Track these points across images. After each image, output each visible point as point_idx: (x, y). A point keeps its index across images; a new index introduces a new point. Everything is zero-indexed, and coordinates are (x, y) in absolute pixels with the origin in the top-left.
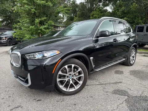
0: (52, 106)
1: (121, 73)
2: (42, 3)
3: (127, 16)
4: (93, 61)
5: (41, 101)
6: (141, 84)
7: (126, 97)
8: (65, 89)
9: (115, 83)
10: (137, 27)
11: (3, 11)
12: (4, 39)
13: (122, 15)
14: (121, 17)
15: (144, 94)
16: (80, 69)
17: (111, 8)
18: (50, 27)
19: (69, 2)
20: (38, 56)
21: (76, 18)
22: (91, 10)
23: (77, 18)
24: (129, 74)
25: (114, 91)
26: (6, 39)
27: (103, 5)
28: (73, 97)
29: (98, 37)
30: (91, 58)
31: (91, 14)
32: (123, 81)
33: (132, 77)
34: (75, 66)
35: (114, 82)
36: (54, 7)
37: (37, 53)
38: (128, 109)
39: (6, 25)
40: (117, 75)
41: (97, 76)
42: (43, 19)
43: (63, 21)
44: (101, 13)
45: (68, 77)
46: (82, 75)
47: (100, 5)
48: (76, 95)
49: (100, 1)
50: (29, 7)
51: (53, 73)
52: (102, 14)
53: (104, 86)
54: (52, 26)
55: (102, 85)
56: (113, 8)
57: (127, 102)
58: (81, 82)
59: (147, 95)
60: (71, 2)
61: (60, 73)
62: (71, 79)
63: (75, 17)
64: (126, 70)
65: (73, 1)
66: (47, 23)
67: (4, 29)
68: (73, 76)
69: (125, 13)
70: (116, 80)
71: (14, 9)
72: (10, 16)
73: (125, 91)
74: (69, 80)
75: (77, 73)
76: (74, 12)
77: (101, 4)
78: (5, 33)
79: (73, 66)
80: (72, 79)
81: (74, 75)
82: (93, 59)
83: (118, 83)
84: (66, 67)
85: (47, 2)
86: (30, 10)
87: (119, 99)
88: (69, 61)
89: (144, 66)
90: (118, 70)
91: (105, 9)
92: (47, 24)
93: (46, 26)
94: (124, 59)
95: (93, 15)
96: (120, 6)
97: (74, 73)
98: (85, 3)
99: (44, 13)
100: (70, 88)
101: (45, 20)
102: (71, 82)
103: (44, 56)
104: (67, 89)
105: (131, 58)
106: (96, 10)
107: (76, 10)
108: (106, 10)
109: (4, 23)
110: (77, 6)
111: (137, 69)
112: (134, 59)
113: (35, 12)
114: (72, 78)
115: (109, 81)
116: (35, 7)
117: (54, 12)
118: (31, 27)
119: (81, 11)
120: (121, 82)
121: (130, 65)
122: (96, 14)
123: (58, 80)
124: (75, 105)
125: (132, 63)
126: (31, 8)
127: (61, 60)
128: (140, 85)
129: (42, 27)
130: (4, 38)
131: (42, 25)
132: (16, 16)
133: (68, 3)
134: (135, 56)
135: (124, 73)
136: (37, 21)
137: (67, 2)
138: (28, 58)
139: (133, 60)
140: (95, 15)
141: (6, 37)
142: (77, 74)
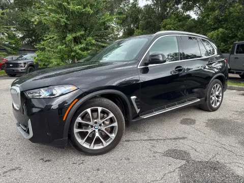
0: (63, 171)
1: (191, 123)
2: (77, 9)
3: (224, 26)
4: (136, 102)
5: (50, 162)
6: (217, 142)
7: (184, 162)
8: (86, 146)
9: (174, 139)
10: (236, 45)
11: (24, 23)
12: (22, 67)
13: (214, 24)
14: (212, 27)
15: (216, 159)
16: (111, 115)
17: (196, 13)
18: (90, 47)
19: (127, 5)
20: (44, 93)
21: (137, 31)
22: (162, 17)
23: (140, 30)
24: (204, 124)
25: (167, 151)
26: (25, 66)
27: (183, 8)
28: (99, 158)
29: (146, 64)
30: (133, 97)
31: (163, 24)
32: (190, 136)
33: (208, 130)
34: (104, 110)
35: (174, 136)
36: (97, 14)
37: (42, 90)
38: (179, 180)
39: (28, 44)
40: (184, 126)
41: (148, 127)
42: (78, 34)
43: (119, 36)
44: (180, 21)
45: (92, 126)
46: (115, 124)
47: (178, 8)
48: (104, 155)
49: (178, 2)
50: (57, 16)
51: (64, 119)
52: (181, 23)
53: (155, 142)
54: (93, 45)
55: (151, 142)
56: (199, 12)
57: (181, 170)
58: (113, 136)
59: (220, 161)
60: (130, 5)
61: (79, 120)
62: (97, 130)
63: (135, 29)
64: (202, 117)
65: (133, 4)
66: (85, 40)
67: (24, 50)
68: (100, 125)
69: (221, 21)
70: (178, 134)
71: (35, 20)
72: (34, 30)
73: (185, 152)
74: (94, 131)
75: (106, 120)
76: (136, 20)
77: (180, 6)
78: (25, 57)
79: (100, 109)
80: (99, 130)
81: (102, 124)
82: (136, 99)
83: (181, 138)
84: (89, 110)
85: (84, 8)
86: (59, 21)
87: (170, 165)
88: (93, 102)
89: (237, 112)
90: (188, 117)
91: (185, 14)
92: (85, 42)
93: (83, 46)
94: (199, 100)
95: (166, 25)
96: (213, 9)
97: (103, 121)
98: (154, 5)
99: (81, 25)
100: (95, 144)
101: (82, 35)
102: (97, 135)
103: (52, 94)
104: (90, 146)
105: (213, 98)
106: (170, 17)
107: (138, 18)
108: (189, 17)
109: (26, 41)
110: (139, 11)
111: (221, 117)
112: (220, 100)
113: (66, 24)
114: (100, 127)
115: (165, 135)
116: (66, 16)
117: (96, 23)
118: (60, 47)
119: (145, 19)
120: (184, 138)
121: (210, 110)
122: (171, 24)
123: (76, 130)
124: (98, 170)
125: (216, 107)
126: (61, 17)
127: (77, 100)
128: (215, 143)
129: (77, 48)
130: (23, 65)
131: (77, 43)
132: (43, 30)
133: (125, 7)
134: (221, 94)
135: (197, 122)
136: (70, 37)
137: (124, 5)
138: (31, 97)
139: (218, 101)
140: (168, 26)
141: (25, 63)
142: (107, 123)
